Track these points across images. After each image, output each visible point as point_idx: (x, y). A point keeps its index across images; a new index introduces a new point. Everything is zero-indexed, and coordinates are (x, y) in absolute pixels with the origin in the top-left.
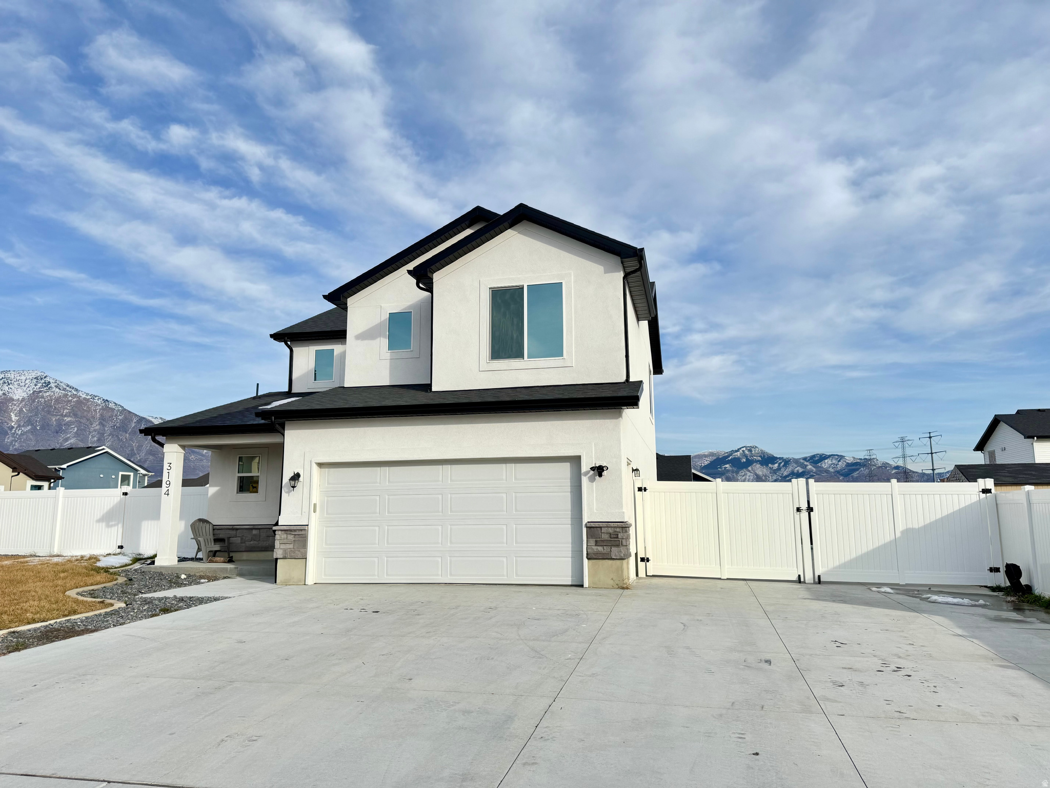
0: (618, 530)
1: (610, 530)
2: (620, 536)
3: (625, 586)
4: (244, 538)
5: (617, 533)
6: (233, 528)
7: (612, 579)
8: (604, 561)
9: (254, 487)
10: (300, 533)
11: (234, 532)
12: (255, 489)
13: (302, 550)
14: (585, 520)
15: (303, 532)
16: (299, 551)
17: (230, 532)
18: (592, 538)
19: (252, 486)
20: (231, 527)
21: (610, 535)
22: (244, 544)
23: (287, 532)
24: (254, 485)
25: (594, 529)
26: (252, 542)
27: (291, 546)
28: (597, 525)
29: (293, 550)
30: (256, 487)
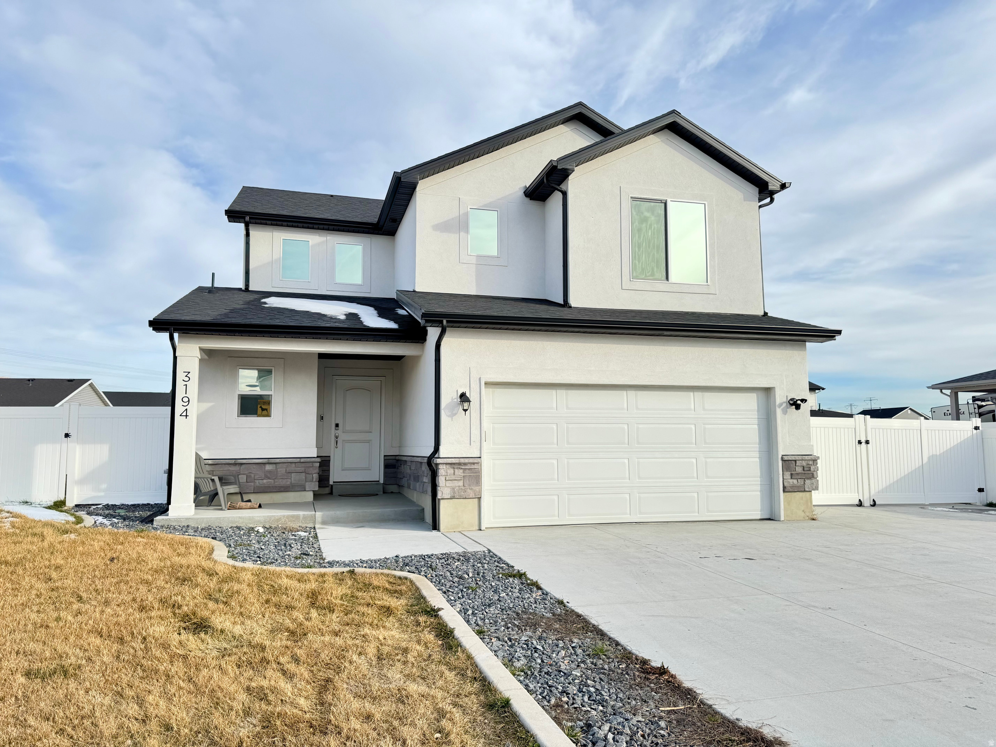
0: (811, 463)
1: (804, 463)
2: (812, 469)
3: (815, 517)
4: (253, 475)
5: (809, 466)
6: (236, 463)
7: (803, 511)
8: (796, 493)
9: (263, 410)
10: (473, 467)
11: (237, 468)
12: (265, 412)
13: (477, 488)
14: (781, 452)
15: (476, 466)
16: (472, 489)
17: (230, 469)
18: (787, 471)
19: (261, 407)
20: (233, 461)
21: (804, 467)
22: (252, 484)
23: (453, 466)
24: (264, 407)
25: (788, 463)
26: (265, 481)
27: (461, 483)
28: (793, 458)
29: (463, 488)
30: (266, 410)
